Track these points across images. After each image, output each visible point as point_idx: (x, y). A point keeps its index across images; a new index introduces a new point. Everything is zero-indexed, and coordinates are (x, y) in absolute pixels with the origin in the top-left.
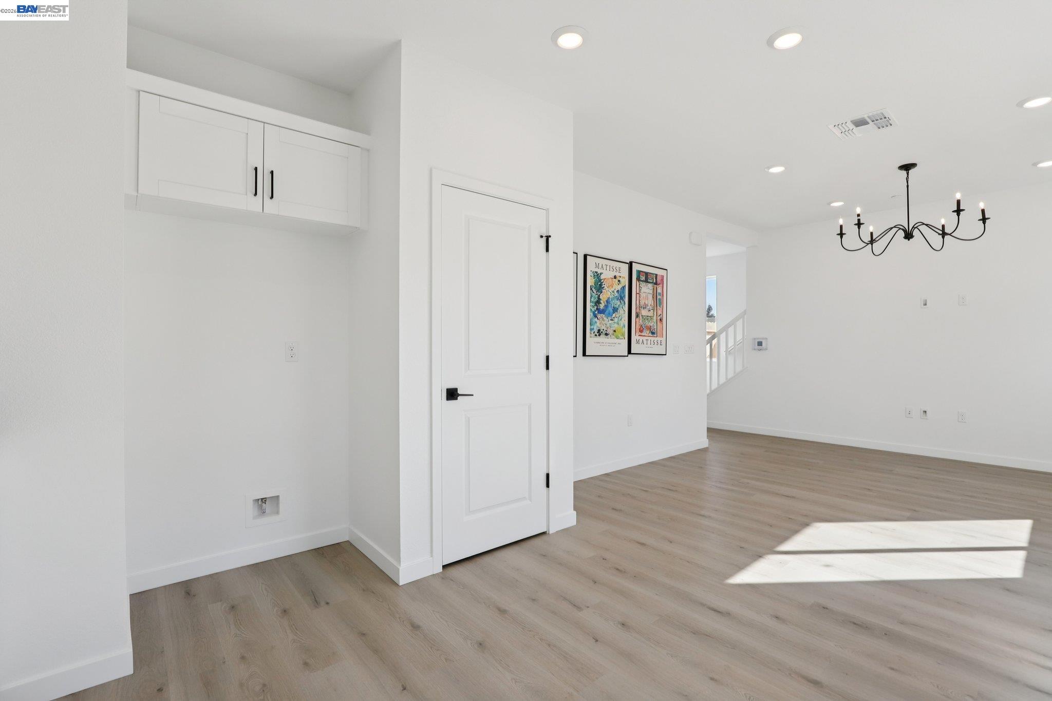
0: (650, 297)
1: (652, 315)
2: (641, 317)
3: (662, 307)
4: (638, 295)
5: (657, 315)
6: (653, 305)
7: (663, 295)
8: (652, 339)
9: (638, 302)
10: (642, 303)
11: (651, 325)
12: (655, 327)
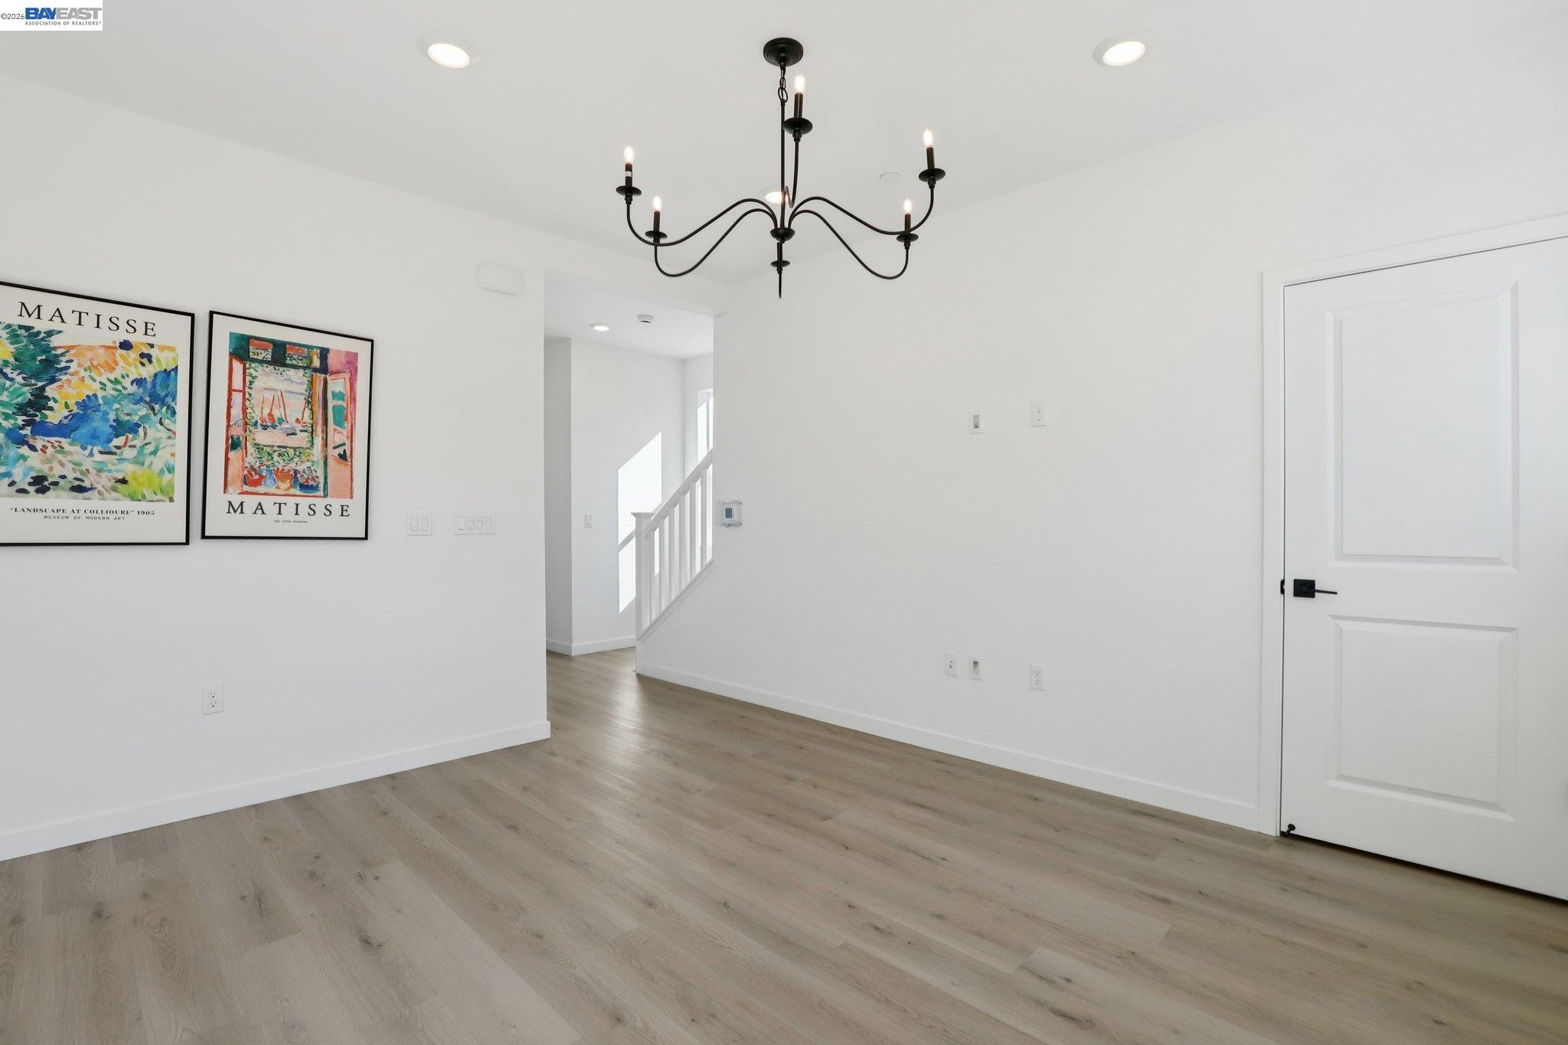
0: (300, 401)
1: (305, 444)
2: (251, 449)
3: (347, 425)
4: (237, 398)
5: (326, 445)
6: (307, 418)
7: (353, 399)
8: (305, 502)
9: (236, 411)
10: (256, 414)
11: (300, 468)
12: (320, 473)
